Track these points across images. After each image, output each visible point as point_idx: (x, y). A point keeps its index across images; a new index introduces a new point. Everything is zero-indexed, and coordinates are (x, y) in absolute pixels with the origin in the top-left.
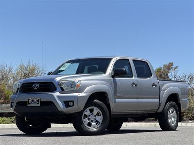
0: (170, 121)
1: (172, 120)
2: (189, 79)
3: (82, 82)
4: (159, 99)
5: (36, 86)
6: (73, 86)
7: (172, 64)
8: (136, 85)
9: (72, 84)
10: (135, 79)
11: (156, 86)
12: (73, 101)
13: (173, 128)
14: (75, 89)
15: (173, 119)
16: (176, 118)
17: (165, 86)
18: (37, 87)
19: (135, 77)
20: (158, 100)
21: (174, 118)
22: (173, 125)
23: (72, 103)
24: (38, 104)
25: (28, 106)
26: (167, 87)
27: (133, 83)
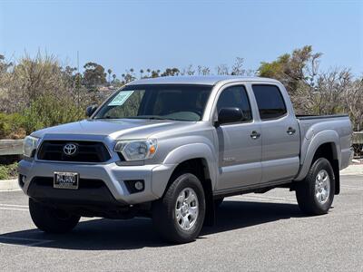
0: (318, 195)
1: (321, 194)
2: (342, 79)
3: (159, 142)
4: (300, 156)
5: (69, 150)
6: (142, 150)
7: (310, 49)
8: (258, 136)
9: (140, 147)
10: (256, 123)
11: (294, 132)
12: (142, 181)
13: (324, 209)
14: (147, 157)
15: (324, 192)
16: (329, 189)
17: (311, 129)
18: (72, 151)
19: (257, 120)
20: (298, 158)
21: (325, 189)
22: (323, 202)
23: (140, 184)
24: (75, 184)
25: (55, 186)
26: (315, 133)
27: (254, 132)
